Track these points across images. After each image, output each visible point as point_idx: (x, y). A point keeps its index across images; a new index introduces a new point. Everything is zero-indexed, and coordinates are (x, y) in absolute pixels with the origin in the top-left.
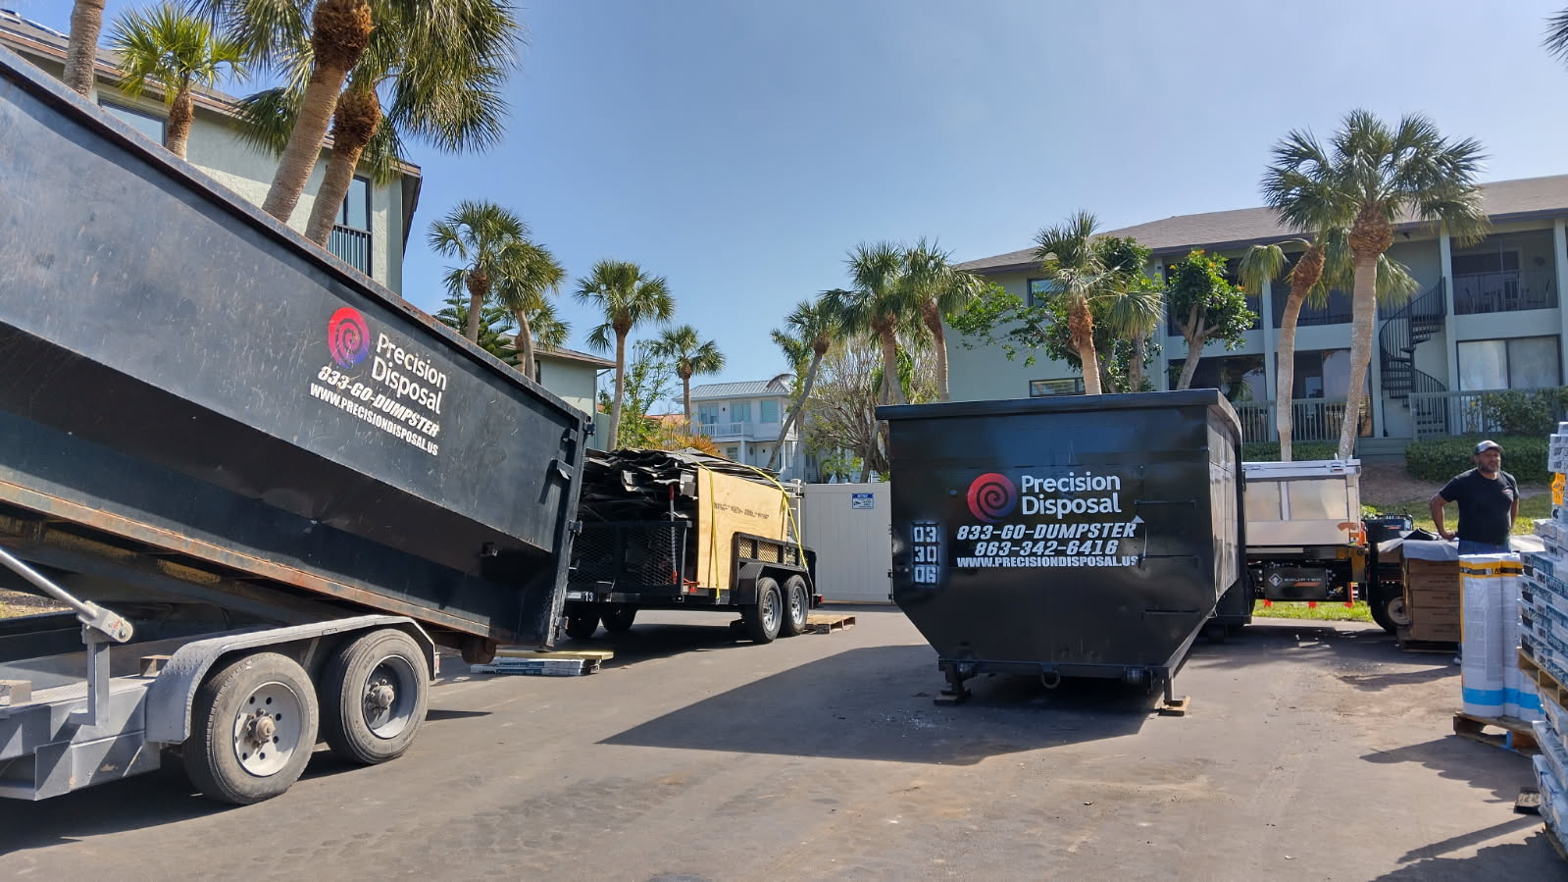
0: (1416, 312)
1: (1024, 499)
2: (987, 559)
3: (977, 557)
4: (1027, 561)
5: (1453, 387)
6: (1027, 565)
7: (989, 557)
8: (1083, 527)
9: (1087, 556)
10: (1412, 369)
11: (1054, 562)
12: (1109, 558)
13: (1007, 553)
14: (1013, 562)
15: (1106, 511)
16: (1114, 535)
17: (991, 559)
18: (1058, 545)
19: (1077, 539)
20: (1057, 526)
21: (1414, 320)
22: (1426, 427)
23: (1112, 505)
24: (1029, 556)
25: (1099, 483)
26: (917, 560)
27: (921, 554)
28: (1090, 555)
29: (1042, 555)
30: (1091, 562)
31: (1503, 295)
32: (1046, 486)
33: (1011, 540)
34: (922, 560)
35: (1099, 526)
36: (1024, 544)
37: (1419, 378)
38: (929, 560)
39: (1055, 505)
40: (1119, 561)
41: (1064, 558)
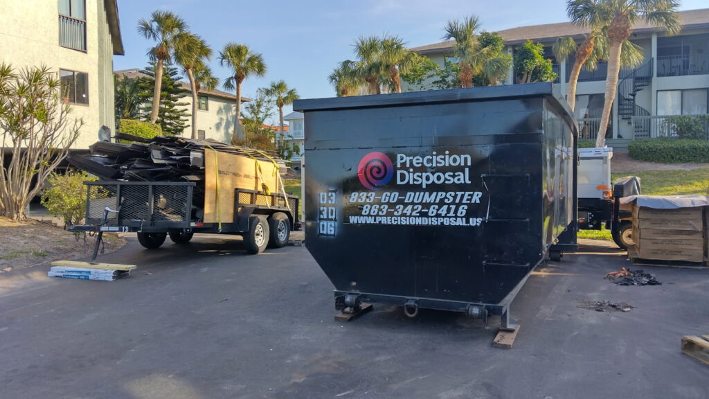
0: (638, 74)
1: (399, 172)
2: (370, 217)
3: (363, 216)
4: (399, 221)
5: (654, 114)
6: (399, 223)
7: (372, 216)
8: (441, 195)
9: (443, 217)
10: (634, 105)
11: (419, 221)
12: (460, 219)
13: (384, 213)
14: (389, 220)
15: (459, 182)
16: (464, 201)
17: (373, 218)
18: (422, 209)
19: (436, 204)
20: (422, 193)
21: (637, 79)
22: (639, 134)
23: (464, 178)
24: (401, 216)
25: (455, 160)
26: (322, 217)
27: (325, 213)
28: (446, 216)
29: (410, 216)
30: (446, 222)
31: (682, 68)
32: (414, 162)
33: (388, 203)
34: (325, 217)
35: (453, 194)
36: (397, 207)
37: (637, 110)
38: (330, 217)
39: (421, 177)
40: (468, 222)
41: (426, 219)
